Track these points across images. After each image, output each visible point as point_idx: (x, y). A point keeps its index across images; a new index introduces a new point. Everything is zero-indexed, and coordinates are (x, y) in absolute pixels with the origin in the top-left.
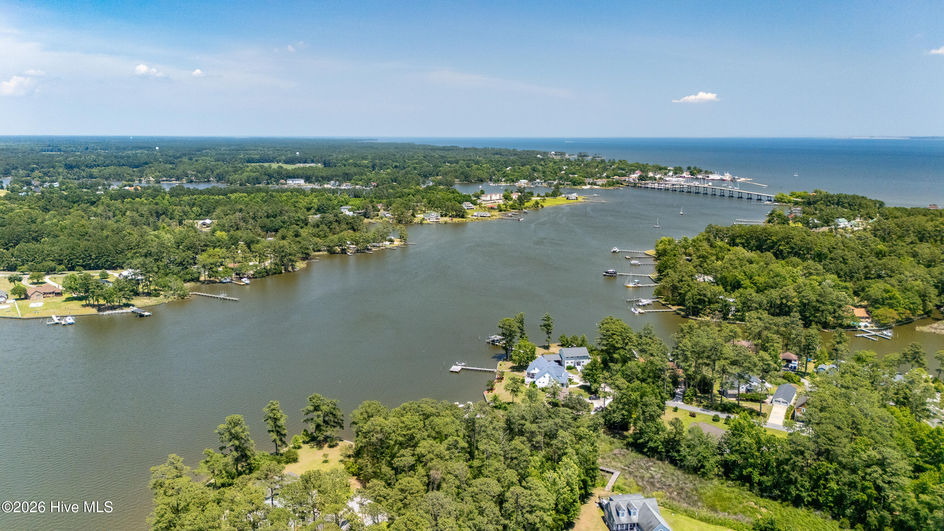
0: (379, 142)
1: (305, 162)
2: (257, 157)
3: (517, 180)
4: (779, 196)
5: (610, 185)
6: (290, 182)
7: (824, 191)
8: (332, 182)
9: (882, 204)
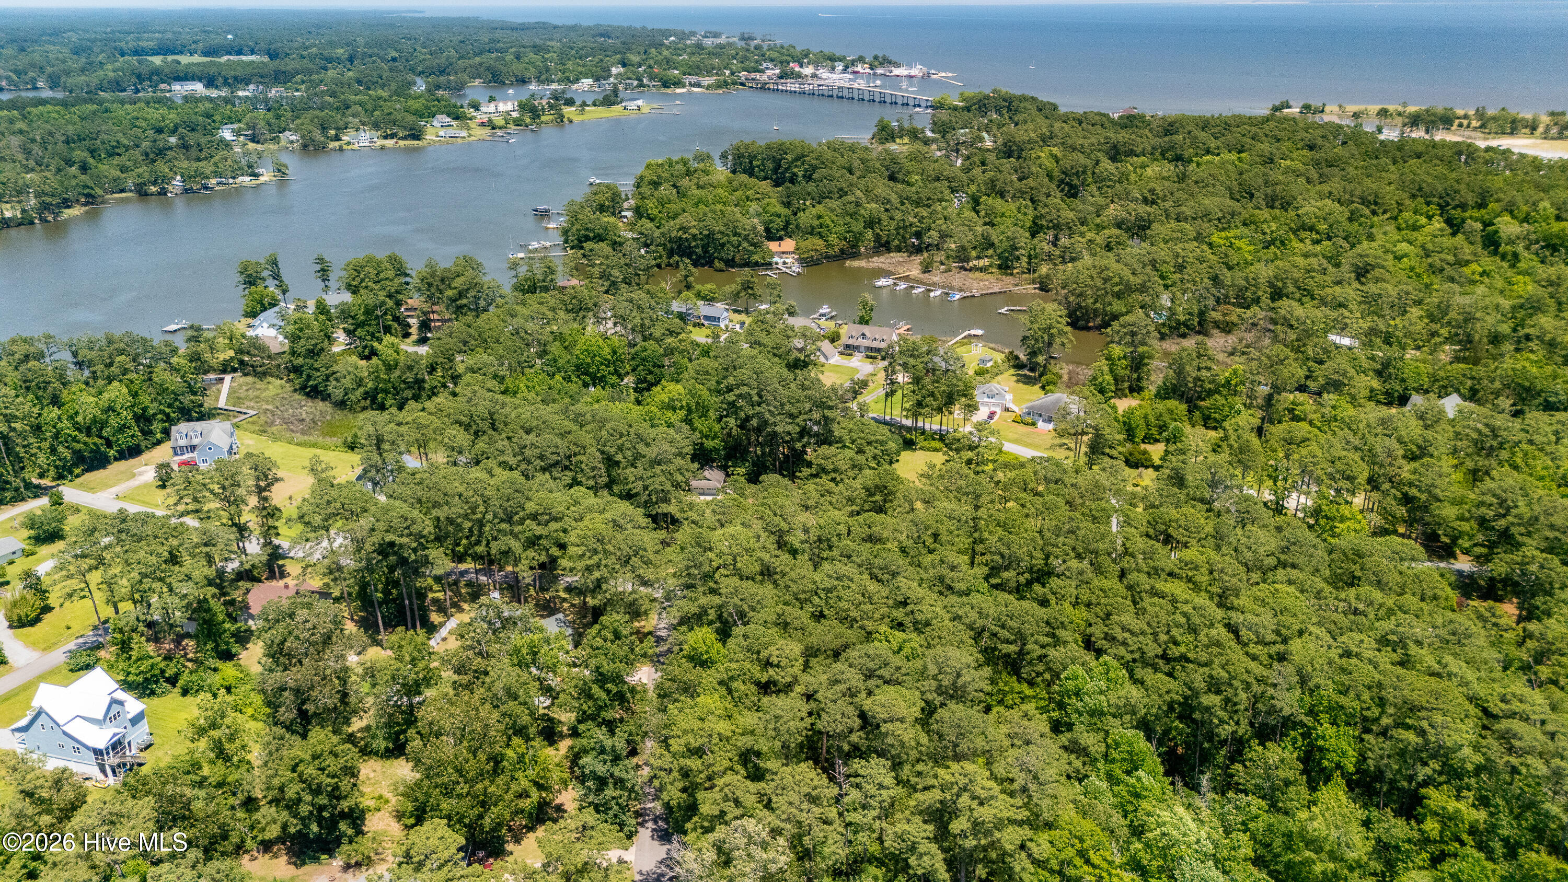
0: (427, 15)
1: (240, 52)
2: (151, 44)
3: (577, 80)
4: (938, 98)
5: (719, 87)
6: (176, 87)
7: (1004, 90)
8: (251, 87)
9: (1055, 107)
